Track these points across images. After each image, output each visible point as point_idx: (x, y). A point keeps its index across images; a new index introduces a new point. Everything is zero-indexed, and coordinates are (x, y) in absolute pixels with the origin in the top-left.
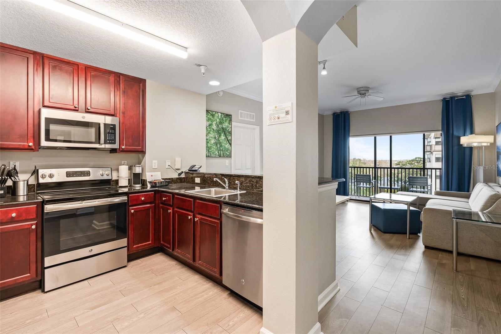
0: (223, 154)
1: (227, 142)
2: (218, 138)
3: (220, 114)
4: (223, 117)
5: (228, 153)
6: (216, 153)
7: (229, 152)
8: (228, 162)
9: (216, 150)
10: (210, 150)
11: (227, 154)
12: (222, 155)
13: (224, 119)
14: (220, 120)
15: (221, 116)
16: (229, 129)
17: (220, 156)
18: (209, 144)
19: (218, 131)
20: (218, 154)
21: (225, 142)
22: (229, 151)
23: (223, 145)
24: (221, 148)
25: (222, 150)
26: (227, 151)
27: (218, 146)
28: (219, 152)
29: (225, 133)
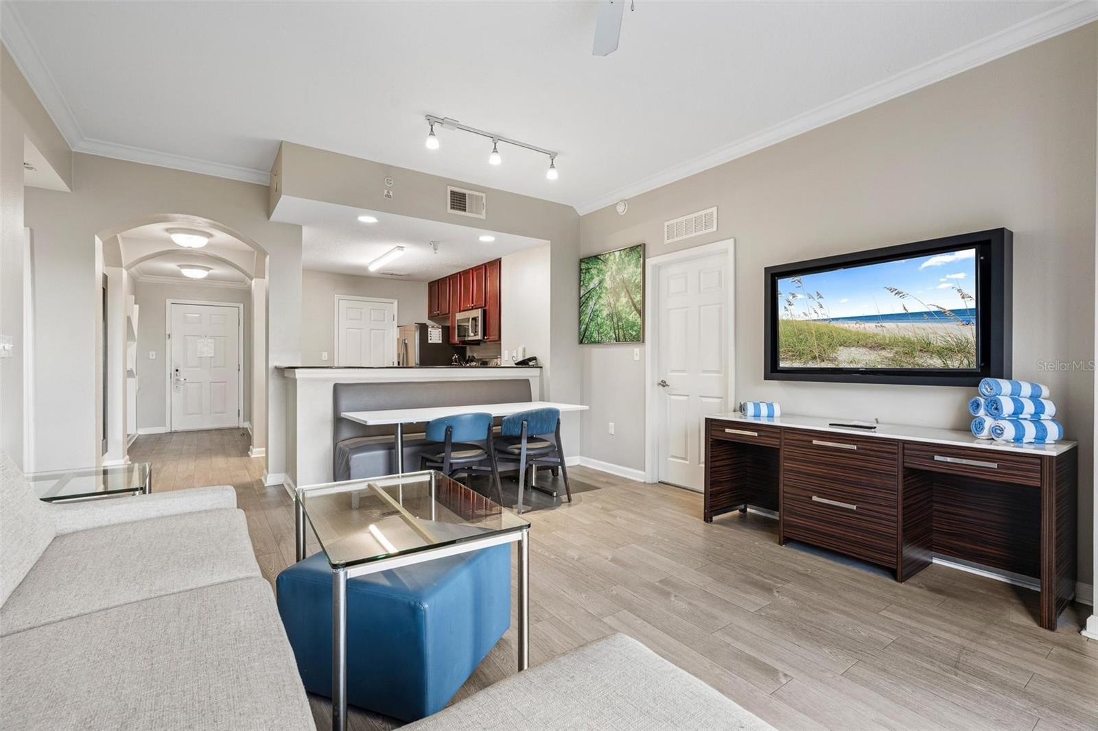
0: (624, 336)
1: (633, 308)
2: (615, 305)
3: (617, 254)
4: (623, 256)
5: (634, 333)
6: (611, 334)
7: (635, 331)
8: (638, 353)
9: (611, 328)
10: (601, 330)
11: (632, 335)
12: (622, 338)
13: (627, 259)
14: (617, 265)
15: (621, 255)
16: (636, 279)
17: (617, 340)
18: (599, 319)
19: (614, 289)
20: (614, 336)
21: (628, 310)
22: (636, 328)
23: (624, 316)
24: (620, 324)
25: (622, 328)
26: (632, 328)
27: (615, 320)
28: (617, 331)
29: (628, 291)
